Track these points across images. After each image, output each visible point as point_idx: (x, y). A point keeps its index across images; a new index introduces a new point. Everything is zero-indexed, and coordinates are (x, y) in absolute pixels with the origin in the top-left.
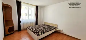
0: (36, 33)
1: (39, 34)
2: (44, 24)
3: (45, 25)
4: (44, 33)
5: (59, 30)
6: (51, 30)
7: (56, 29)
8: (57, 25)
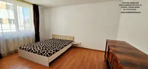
0: (43, 53)
1: (49, 54)
2: (51, 38)
3: (53, 39)
4: (57, 51)
5: (76, 44)
6: (66, 46)
7: (72, 43)
8: (73, 37)
